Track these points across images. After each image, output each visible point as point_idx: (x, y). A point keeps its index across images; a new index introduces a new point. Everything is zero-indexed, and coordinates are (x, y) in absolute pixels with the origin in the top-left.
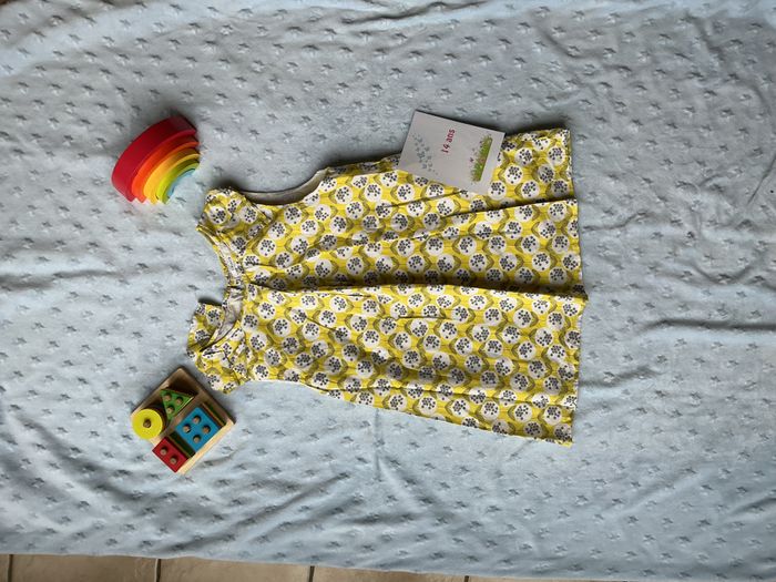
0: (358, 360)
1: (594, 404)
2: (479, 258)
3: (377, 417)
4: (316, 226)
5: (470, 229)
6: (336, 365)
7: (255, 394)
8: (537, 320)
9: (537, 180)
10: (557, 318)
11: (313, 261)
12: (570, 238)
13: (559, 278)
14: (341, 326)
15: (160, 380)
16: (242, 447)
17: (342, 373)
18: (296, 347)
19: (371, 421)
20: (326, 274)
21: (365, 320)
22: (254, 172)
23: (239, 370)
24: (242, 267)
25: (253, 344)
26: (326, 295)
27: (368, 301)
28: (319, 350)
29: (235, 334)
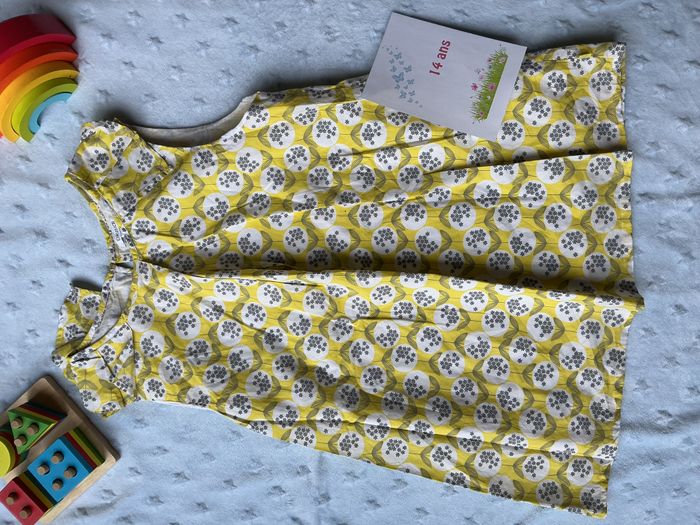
0: (296, 378)
1: (639, 456)
2: (479, 235)
3: (321, 460)
4: (241, 180)
5: (467, 192)
6: (263, 384)
7: (147, 418)
8: (562, 330)
9: (574, 122)
10: (593, 328)
11: (236, 231)
12: (619, 210)
13: (598, 270)
14: (273, 327)
15: (16, 391)
16: (128, 492)
17: (270, 396)
18: (206, 354)
19: (312, 466)
20: (255, 250)
21: (307, 321)
22: (154, 98)
23: (122, 386)
24: (130, 236)
25: (144, 348)
26: (251, 281)
27: (313, 293)
28: (239, 359)
29: (118, 334)
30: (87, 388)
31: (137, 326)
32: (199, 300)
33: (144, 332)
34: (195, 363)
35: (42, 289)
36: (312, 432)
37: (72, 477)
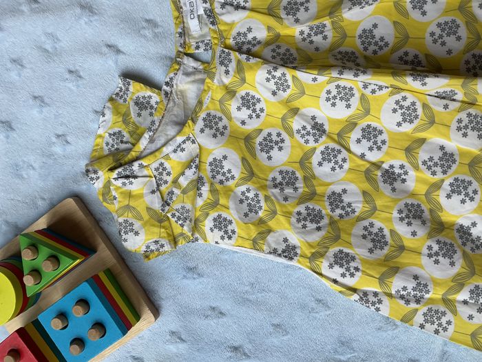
0: (430, 236)
6: (377, 240)
14: (396, 160)
17: (387, 259)
18: (296, 189)
20: (381, 48)
21: (452, 155)
23: (179, 218)
24: (212, 11)
25: (212, 171)
27: (469, 115)
28: (342, 201)
29: (180, 148)
30: (129, 216)
31: (205, 140)
32: (295, 111)
33: (214, 149)
34: (281, 199)
35: (80, 82)
36: (449, 316)
37: (97, 339)
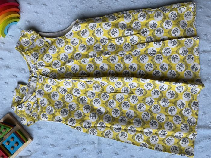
0: (90, 112)
1: (204, 137)
2: (150, 65)
3: (99, 140)
4: (72, 48)
5: (145, 51)
6: (80, 115)
7: (42, 127)
8: (178, 96)
9: (180, 28)
10: (188, 95)
11: (71, 65)
12: (195, 56)
13: (189, 75)
14: (83, 96)
16: (36, 151)
17: (82, 119)
18: (61, 105)
19: (96, 142)
20: (77, 71)
21: (94, 94)
22: (44, 23)
23: (34, 116)
24: (36, 67)
25: (41, 103)
26: (76, 81)
27: (96, 85)
28: (72, 107)
29: (32, 99)
30: (22, 117)
31: (38, 96)
32: (59, 87)
33: (41, 98)
34: (57, 108)
35: (8, 85)
36: (96, 130)
37: (17, 146)
